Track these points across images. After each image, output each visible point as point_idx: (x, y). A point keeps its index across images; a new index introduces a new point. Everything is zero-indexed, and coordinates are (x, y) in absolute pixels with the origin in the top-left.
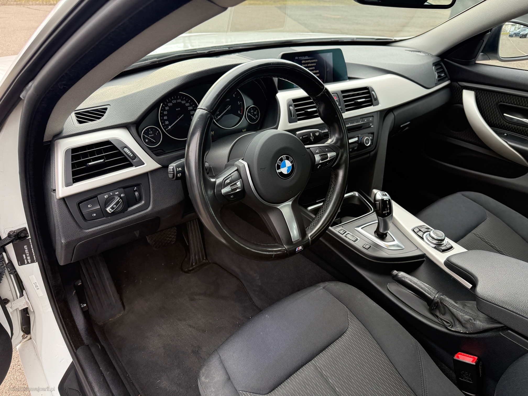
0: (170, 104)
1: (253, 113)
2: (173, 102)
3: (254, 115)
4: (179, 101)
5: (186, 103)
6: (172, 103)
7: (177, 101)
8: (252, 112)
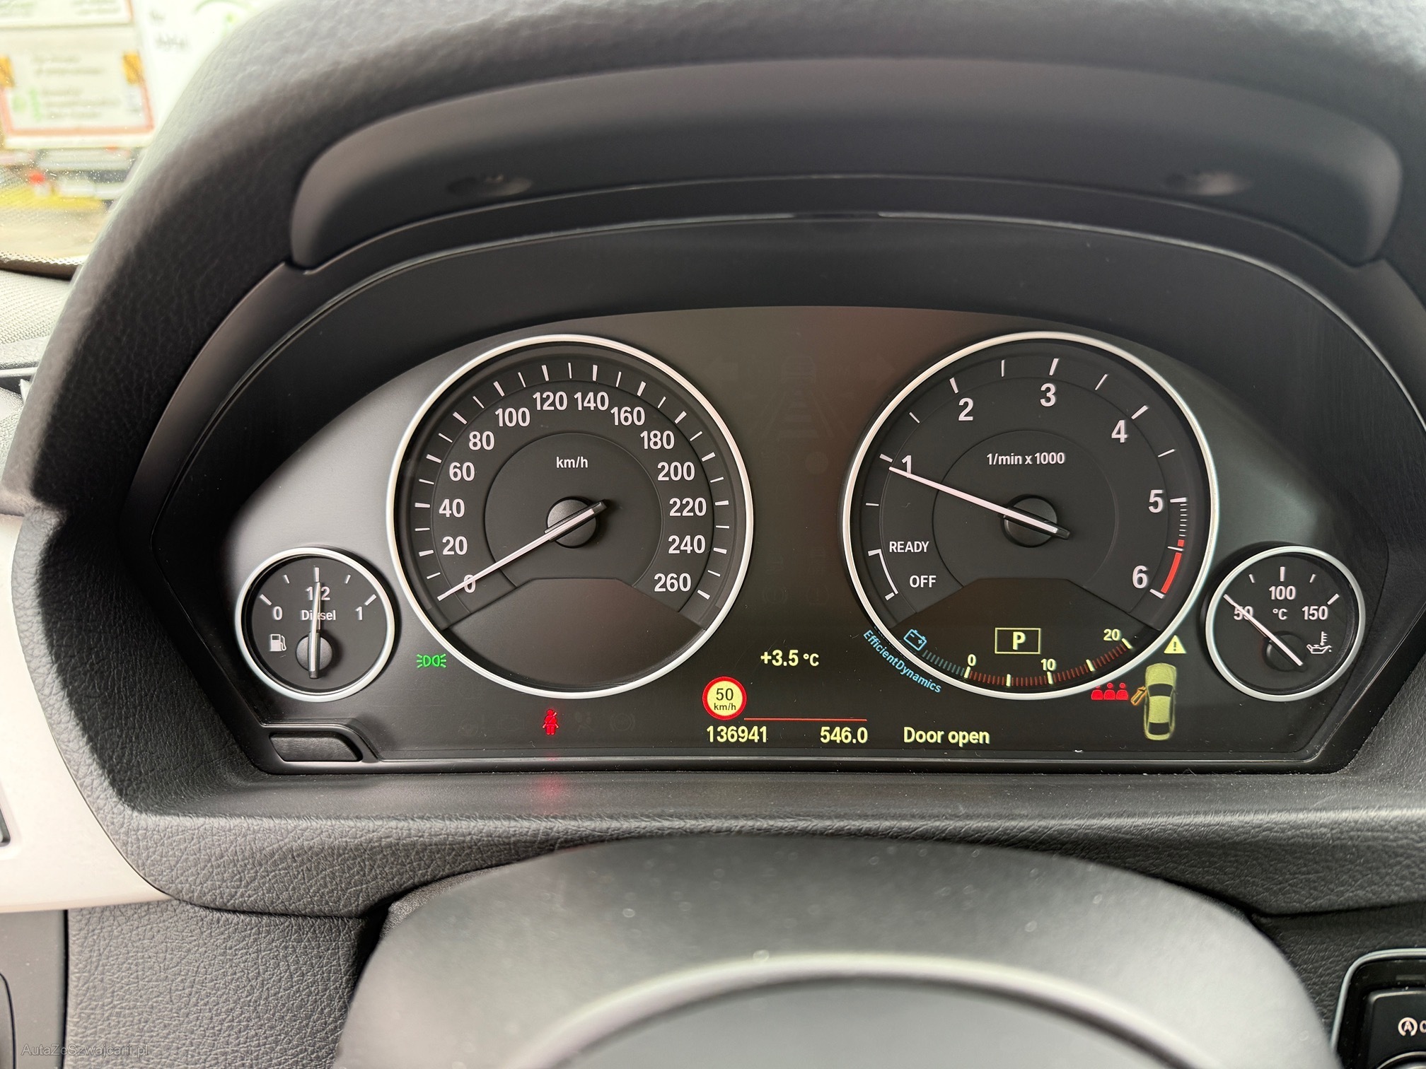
0: (513, 417)
1: (1294, 607)
2: (543, 401)
3: (1299, 634)
4: (592, 401)
5: (648, 427)
6: (531, 405)
7: (572, 402)
8: (1284, 603)
